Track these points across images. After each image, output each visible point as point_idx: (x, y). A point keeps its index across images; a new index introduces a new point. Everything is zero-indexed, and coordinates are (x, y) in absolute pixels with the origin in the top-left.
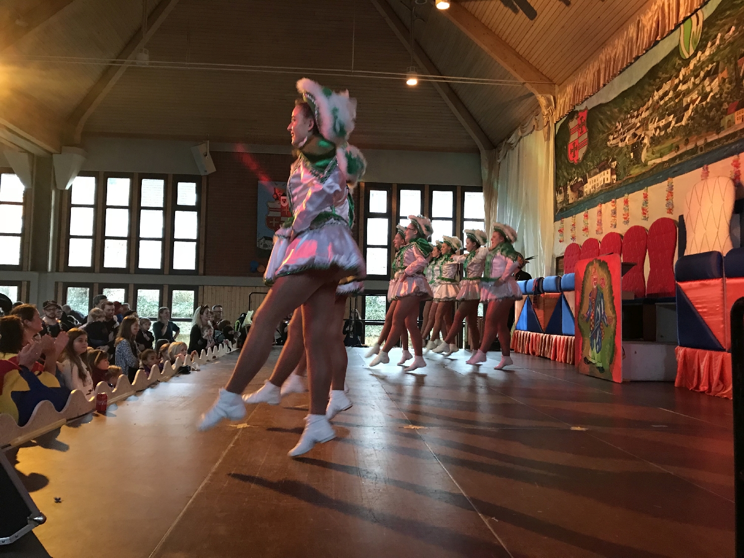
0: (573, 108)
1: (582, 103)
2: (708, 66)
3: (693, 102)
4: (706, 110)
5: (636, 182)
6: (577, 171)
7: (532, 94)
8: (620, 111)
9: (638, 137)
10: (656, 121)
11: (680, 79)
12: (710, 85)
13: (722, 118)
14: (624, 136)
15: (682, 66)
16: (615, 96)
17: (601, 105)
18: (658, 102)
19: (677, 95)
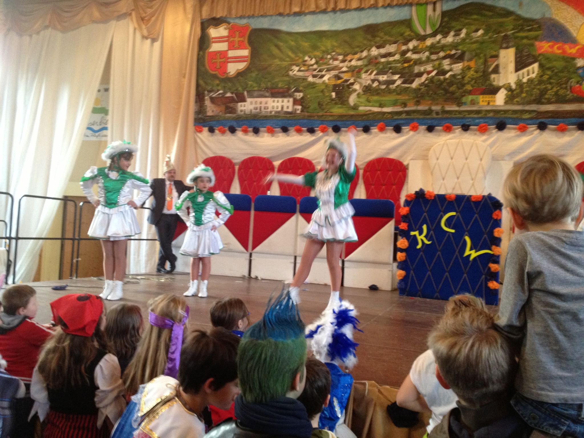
2: (451, 50)
3: (429, 73)
8: (315, 48)
9: (342, 80)
10: (374, 73)
11: (408, 47)
12: (450, 64)
13: (464, 96)
14: (320, 73)
17: (278, 31)
19: (406, 61)
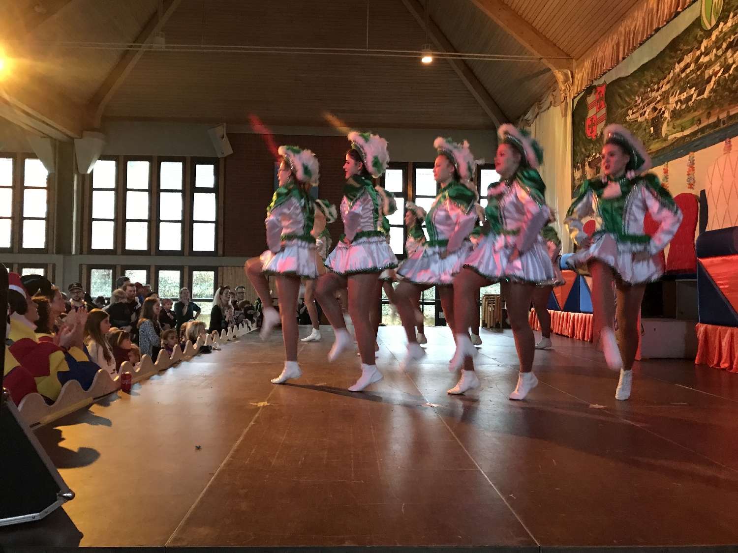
0: (591, 83)
1: (601, 77)
2: (730, 38)
3: (715, 74)
4: (729, 83)
5: (657, 157)
6: (595, 147)
7: (549, 70)
8: (640, 85)
9: (658, 111)
10: (677, 94)
11: (701, 51)
12: (732, 56)
14: (643, 110)
15: (704, 38)
16: (635, 69)
17: (620, 79)
18: (679, 75)
19: (699, 68)
